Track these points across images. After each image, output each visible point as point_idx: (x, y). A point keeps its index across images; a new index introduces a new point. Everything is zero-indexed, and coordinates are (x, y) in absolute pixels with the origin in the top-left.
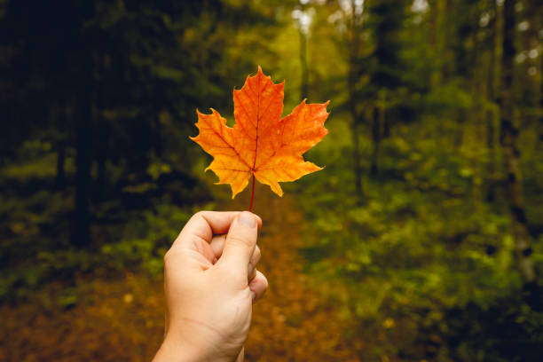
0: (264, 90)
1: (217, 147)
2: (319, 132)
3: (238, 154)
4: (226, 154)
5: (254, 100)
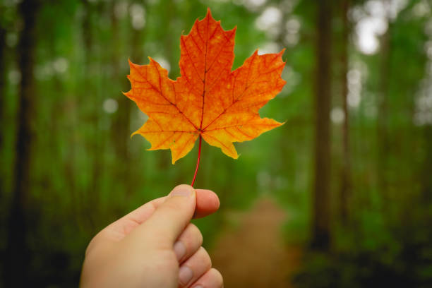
1: (153, 103)
3: (181, 112)
4: (166, 113)
5: (201, 48)
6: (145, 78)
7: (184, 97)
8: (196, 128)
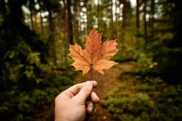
0: (95, 36)
1: (77, 57)
2: (115, 50)
3: (85, 59)
4: (80, 60)
5: (92, 40)
6: (74, 49)
7: (86, 55)
8: (90, 64)
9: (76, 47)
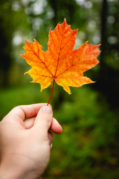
0: (66, 32)
1: (34, 61)
2: (94, 61)
3: (46, 67)
4: (40, 66)
5: (60, 37)
6: (32, 49)
7: (49, 60)
8: (53, 76)
9: (35, 46)
